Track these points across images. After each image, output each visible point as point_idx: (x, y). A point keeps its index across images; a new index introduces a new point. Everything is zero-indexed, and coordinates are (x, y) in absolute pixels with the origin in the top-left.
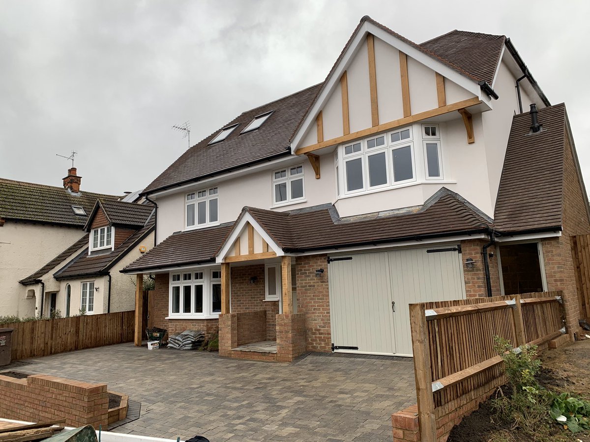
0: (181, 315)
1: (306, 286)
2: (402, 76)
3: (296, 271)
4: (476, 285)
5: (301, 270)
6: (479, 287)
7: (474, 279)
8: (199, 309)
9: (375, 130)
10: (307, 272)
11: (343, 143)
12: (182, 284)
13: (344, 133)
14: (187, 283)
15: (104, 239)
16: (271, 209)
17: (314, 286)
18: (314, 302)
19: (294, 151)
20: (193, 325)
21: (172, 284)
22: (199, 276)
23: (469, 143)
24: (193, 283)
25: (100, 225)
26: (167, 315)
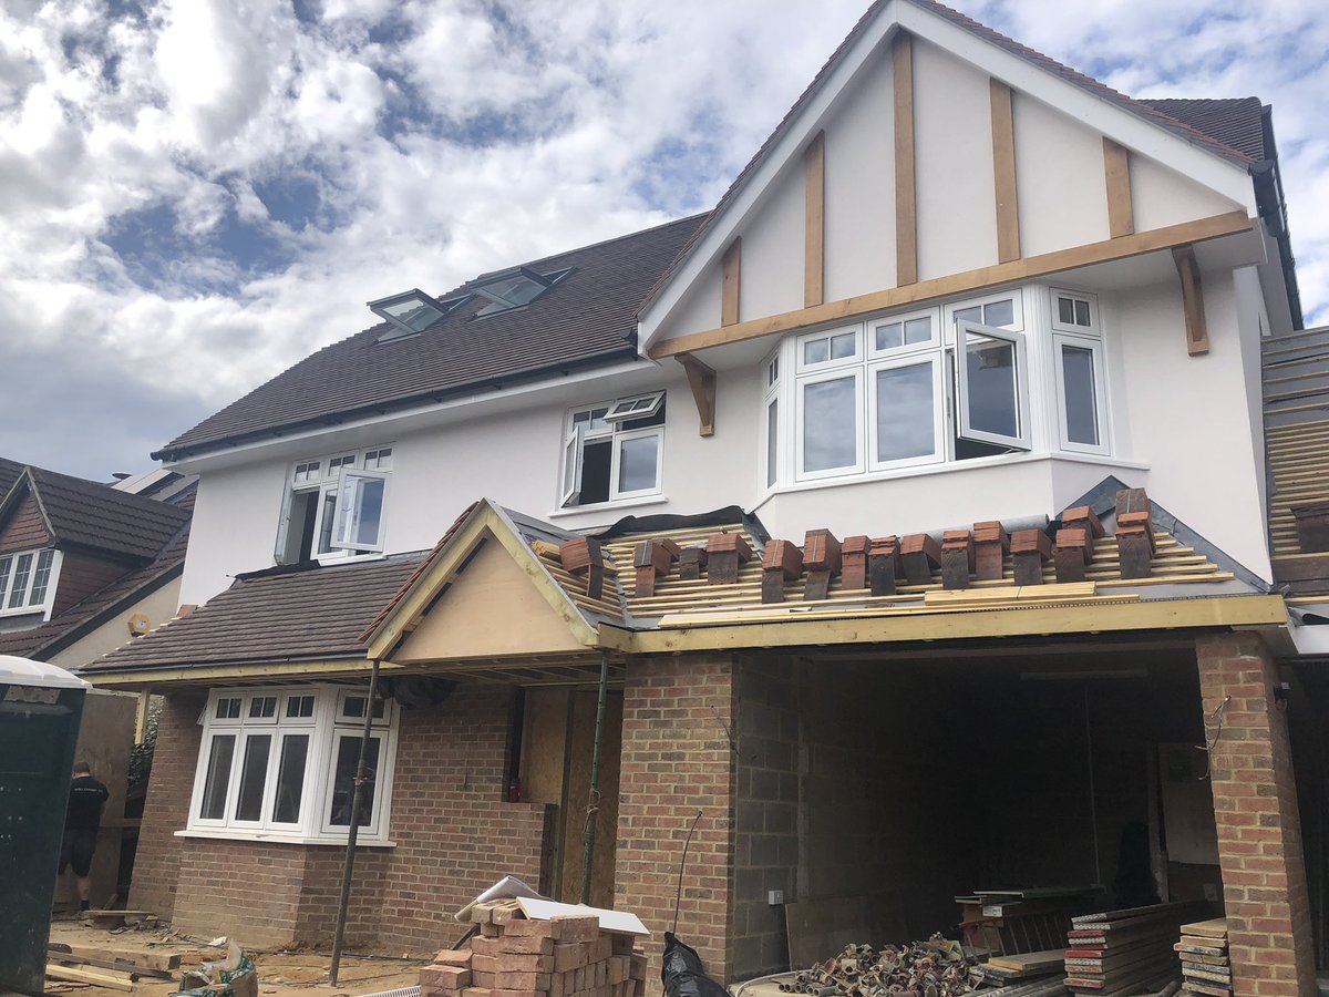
0: (229, 827)
1: (652, 757)
2: (995, 148)
3: (625, 704)
4: (1254, 786)
5: (642, 703)
6: (1262, 791)
7: (1244, 765)
8: (287, 810)
9: (905, 296)
10: (662, 709)
11: (800, 330)
12: (242, 729)
13: (807, 300)
14: (261, 726)
15: (24, 587)
16: (552, 518)
17: (681, 757)
18: (676, 809)
19: (646, 347)
20: (261, 861)
21: (213, 726)
22: (301, 708)
23: (1192, 355)
24: (278, 729)
25: (20, 544)
26: (183, 825)
